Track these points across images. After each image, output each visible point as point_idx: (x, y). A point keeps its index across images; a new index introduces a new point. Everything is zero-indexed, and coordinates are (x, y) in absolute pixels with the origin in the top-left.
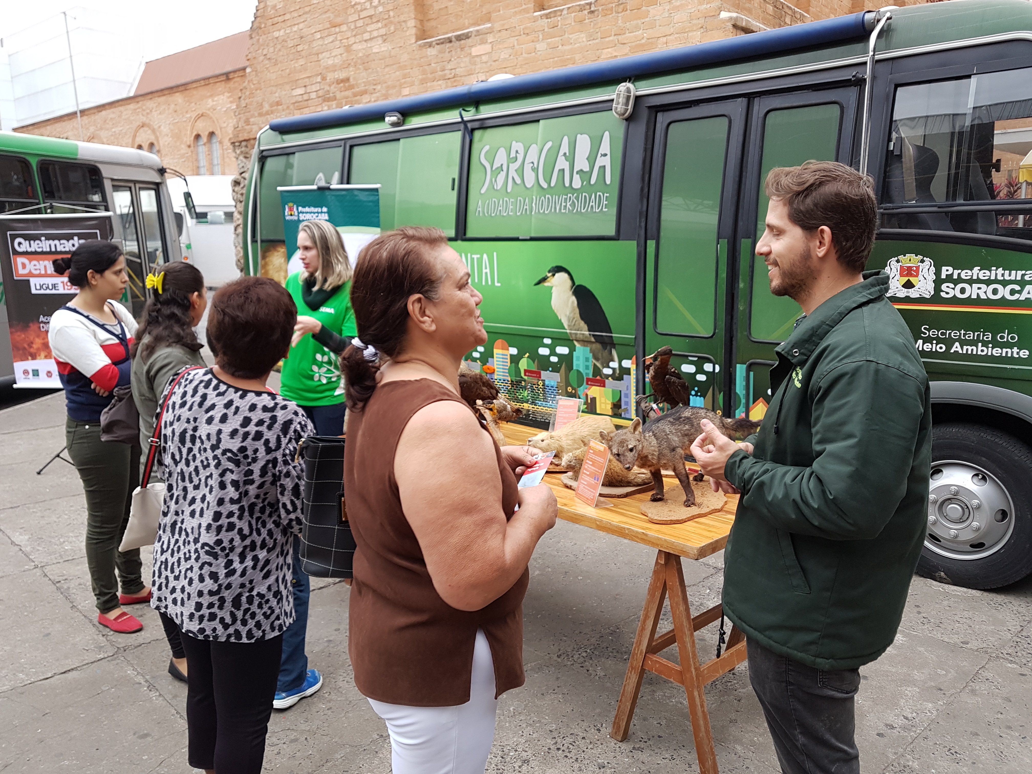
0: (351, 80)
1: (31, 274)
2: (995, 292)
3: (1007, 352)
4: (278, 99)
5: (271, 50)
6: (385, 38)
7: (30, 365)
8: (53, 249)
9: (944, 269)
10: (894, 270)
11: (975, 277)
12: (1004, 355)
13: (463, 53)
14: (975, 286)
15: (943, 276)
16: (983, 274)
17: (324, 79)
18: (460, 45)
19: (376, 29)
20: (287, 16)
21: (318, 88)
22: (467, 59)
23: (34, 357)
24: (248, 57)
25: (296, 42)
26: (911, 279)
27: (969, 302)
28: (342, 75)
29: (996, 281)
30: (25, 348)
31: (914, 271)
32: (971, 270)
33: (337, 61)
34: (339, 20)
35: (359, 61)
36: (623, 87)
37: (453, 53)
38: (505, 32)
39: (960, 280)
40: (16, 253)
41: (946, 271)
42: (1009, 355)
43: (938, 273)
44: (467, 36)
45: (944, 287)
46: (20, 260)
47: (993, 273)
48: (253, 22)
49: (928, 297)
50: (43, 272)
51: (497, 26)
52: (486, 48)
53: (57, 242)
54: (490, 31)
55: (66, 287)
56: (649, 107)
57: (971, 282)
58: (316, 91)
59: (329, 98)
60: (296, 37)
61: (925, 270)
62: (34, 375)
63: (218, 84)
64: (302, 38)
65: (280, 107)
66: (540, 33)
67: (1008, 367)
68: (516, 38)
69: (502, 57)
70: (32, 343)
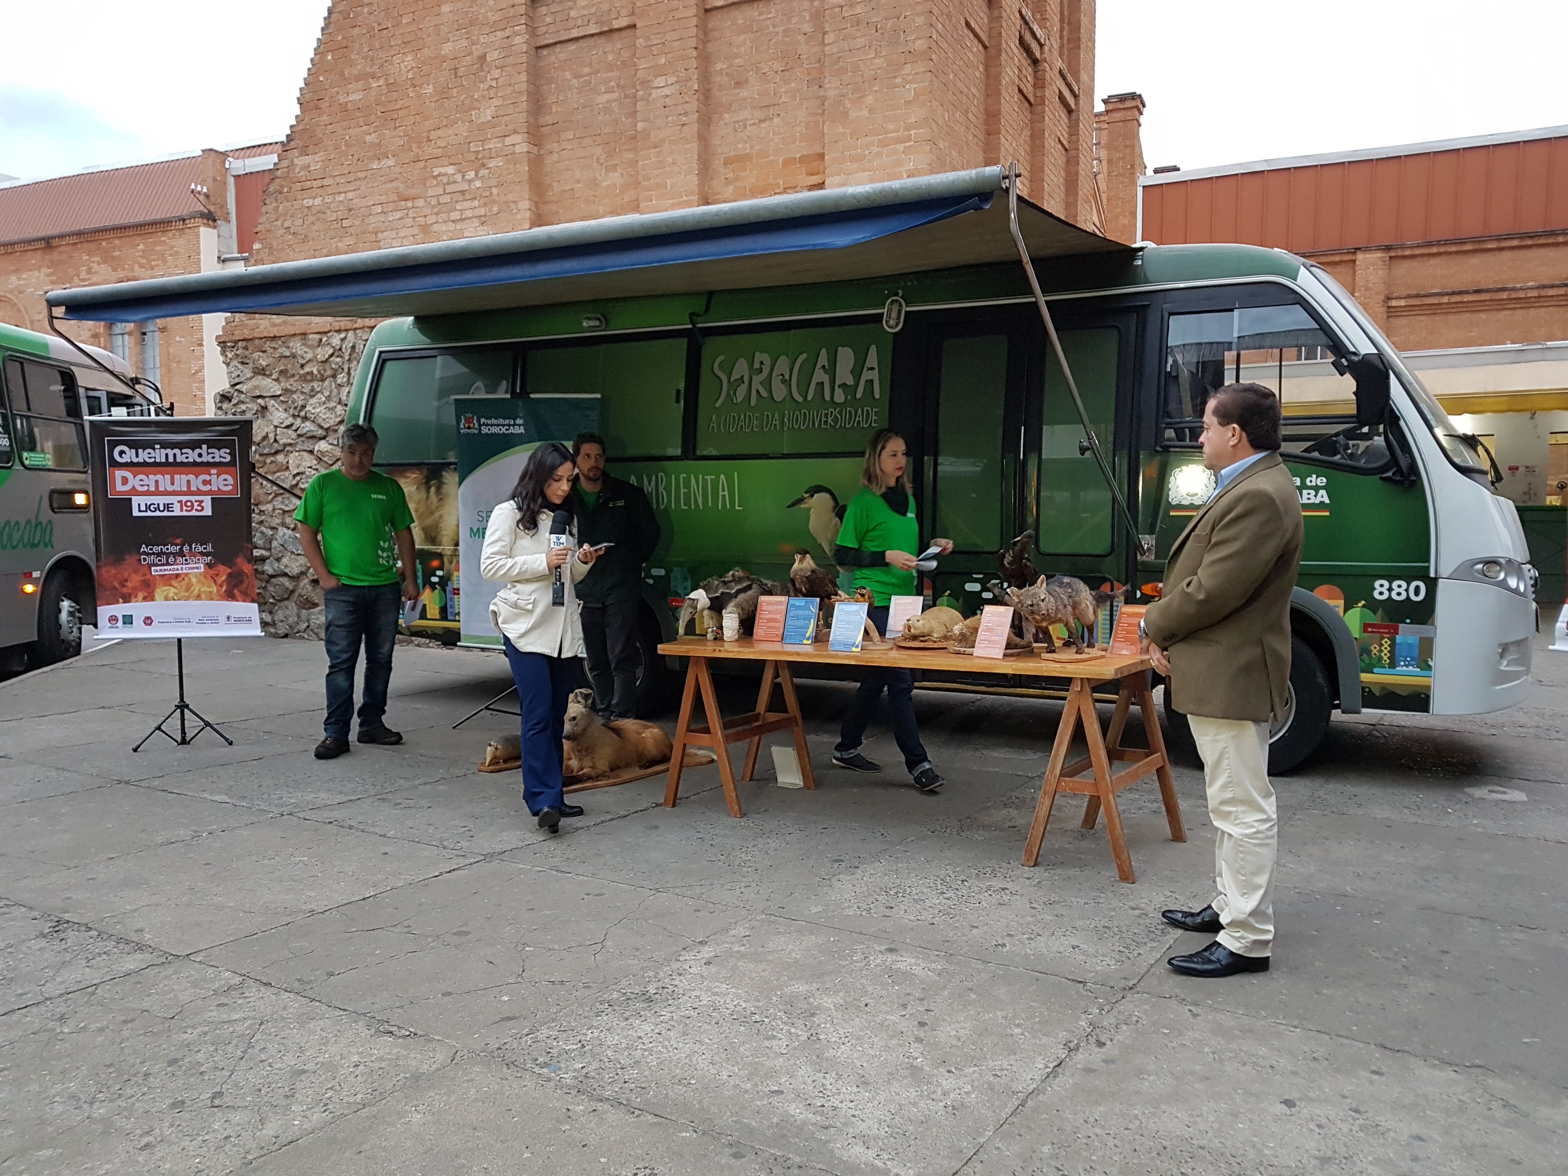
1: (135, 492)
5: (299, 222)
6: (483, 220)
7: (120, 609)
8: (171, 459)
19: (471, 208)
20: (326, 182)
23: (127, 599)
25: (341, 215)
30: (115, 588)
34: (412, 192)
40: (115, 464)
46: (119, 474)
50: (152, 489)
53: (177, 451)
55: (185, 508)
60: (342, 208)
62: (124, 623)
64: (350, 210)
70: (126, 580)
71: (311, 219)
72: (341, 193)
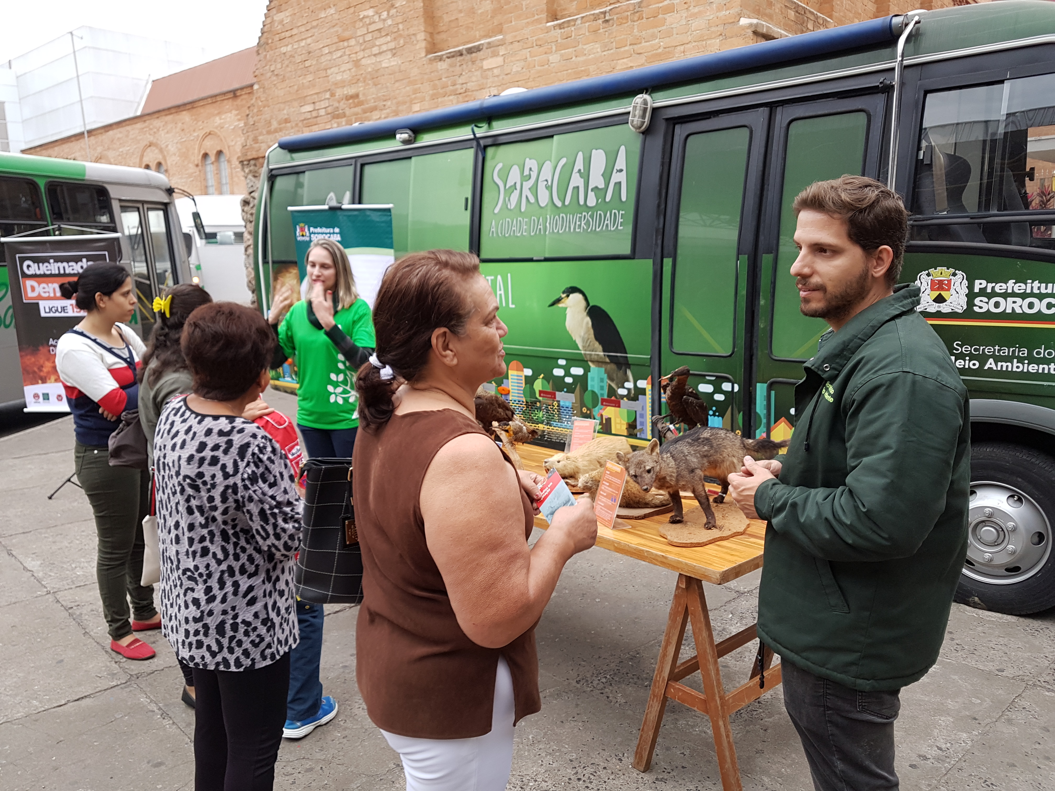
0: (361, 96)
1: (40, 297)
2: (1031, 306)
3: (1043, 369)
4: (286, 117)
5: (279, 66)
6: (394, 52)
8: (62, 272)
9: (977, 282)
10: (924, 284)
11: (1010, 291)
12: (1040, 371)
13: (474, 66)
14: (1010, 300)
15: (976, 290)
16: (1019, 288)
17: (333, 95)
18: (472, 58)
19: (385, 43)
20: (295, 31)
21: (327, 105)
22: (478, 73)
23: (44, 381)
24: (256, 74)
25: (304, 57)
26: (944, 293)
27: (1003, 316)
28: (351, 91)
29: (1032, 295)
30: (35, 372)
31: (946, 285)
32: (1006, 283)
33: (346, 76)
34: (347, 34)
35: (368, 76)
36: (639, 99)
37: (464, 66)
38: (517, 44)
39: (994, 294)
40: (25, 276)
41: (979, 284)
42: (1046, 371)
43: (971, 287)
44: (478, 49)
45: (977, 301)
46: (29, 283)
47: (1029, 286)
48: (260, 38)
49: (960, 311)
50: (51, 295)
51: (509, 38)
52: (498, 61)
53: (65, 264)
54: (502, 43)
56: (667, 120)
57: (1005, 295)
58: (325, 108)
59: (338, 115)
60: (304, 52)
61: (958, 284)
62: (44, 399)
63: (226, 101)
64: (309, 53)
65: (288, 125)
66: (553, 44)
67: (1045, 383)
68: (529, 50)
69: (514, 70)
70: (42, 366)
71: (286, 62)
72: (302, 40)
